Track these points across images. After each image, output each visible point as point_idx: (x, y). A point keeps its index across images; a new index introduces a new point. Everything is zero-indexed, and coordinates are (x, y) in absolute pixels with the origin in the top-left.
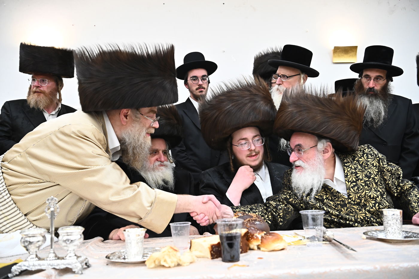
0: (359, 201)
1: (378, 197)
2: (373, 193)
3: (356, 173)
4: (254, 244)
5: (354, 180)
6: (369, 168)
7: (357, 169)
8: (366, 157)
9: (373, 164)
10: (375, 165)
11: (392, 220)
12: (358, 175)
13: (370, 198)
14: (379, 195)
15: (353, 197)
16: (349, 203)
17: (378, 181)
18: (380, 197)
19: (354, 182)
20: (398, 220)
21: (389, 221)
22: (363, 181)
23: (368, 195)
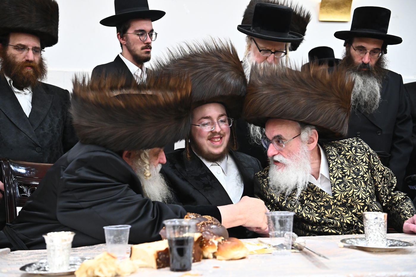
0: (345, 201)
1: (367, 198)
2: (362, 193)
3: (343, 169)
4: (209, 252)
5: (341, 176)
6: (358, 164)
7: (344, 164)
8: (354, 151)
9: (362, 160)
10: (364, 161)
11: (375, 225)
12: (344, 171)
13: (359, 199)
14: (368, 196)
15: (339, 195)
16: (335, 204)
17: (368, 180)
18: (369, 198)
19: (339, 178)
20: (382, 225)
21: (371, 226)
22: (350, 178)
23: (356, 195)
